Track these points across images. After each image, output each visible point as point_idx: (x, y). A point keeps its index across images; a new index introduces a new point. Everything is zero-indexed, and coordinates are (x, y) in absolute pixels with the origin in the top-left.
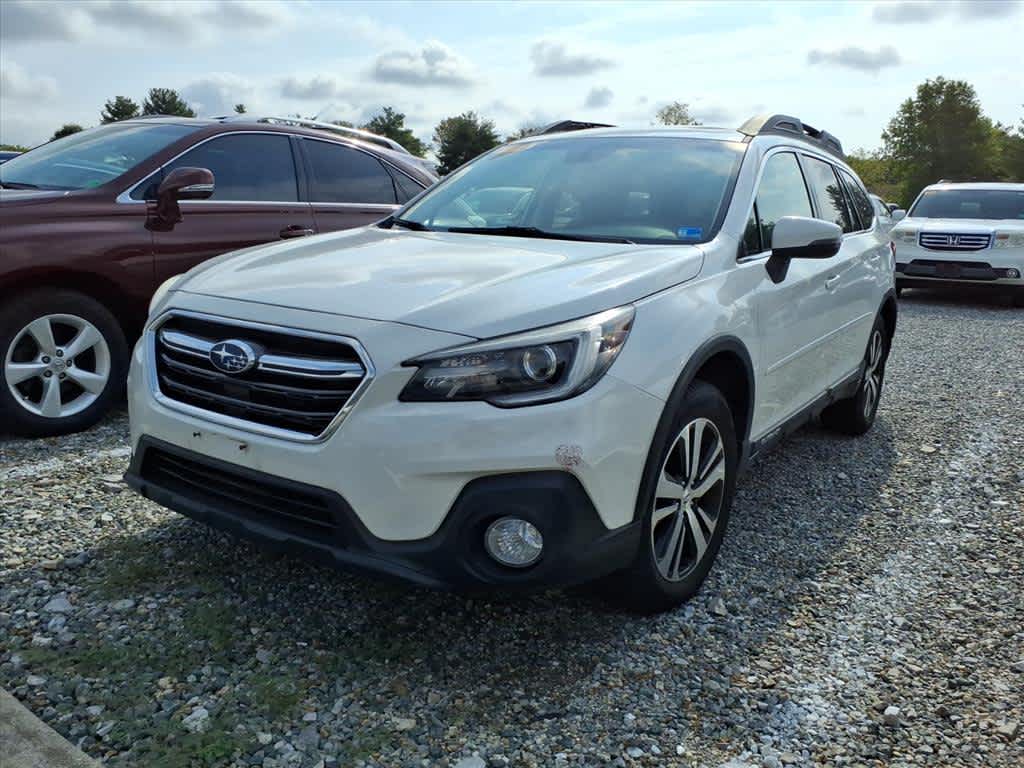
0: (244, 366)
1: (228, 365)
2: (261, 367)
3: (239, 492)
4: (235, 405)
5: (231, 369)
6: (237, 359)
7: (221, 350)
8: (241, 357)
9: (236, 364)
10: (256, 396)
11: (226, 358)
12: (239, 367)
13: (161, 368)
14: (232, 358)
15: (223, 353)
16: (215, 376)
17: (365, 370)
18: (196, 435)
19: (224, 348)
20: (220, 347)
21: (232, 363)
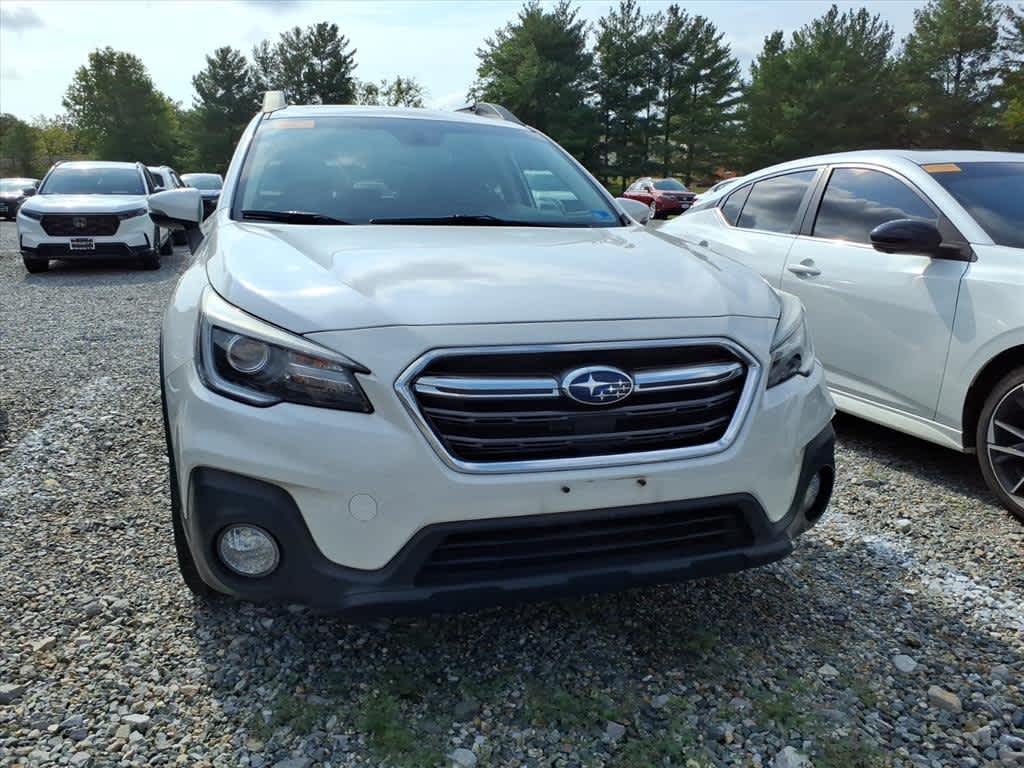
0: (627, 391)
1: (602, 395)
2: (637, 389)
5: (606, 399)
6: (614, 386)
7: (587, 380)
8: (620, 383)
9: (614, 392)
10: (623, 424)
11: (597, 390)
12: (618, 394)
13: (440, 427)
14: (608, 386)
15: (592, 384)
16: (564, 415)
17: (746, 366)
18: (566, 490)
19: (591, 377)
20: (584, 378)
21: (608, 392)
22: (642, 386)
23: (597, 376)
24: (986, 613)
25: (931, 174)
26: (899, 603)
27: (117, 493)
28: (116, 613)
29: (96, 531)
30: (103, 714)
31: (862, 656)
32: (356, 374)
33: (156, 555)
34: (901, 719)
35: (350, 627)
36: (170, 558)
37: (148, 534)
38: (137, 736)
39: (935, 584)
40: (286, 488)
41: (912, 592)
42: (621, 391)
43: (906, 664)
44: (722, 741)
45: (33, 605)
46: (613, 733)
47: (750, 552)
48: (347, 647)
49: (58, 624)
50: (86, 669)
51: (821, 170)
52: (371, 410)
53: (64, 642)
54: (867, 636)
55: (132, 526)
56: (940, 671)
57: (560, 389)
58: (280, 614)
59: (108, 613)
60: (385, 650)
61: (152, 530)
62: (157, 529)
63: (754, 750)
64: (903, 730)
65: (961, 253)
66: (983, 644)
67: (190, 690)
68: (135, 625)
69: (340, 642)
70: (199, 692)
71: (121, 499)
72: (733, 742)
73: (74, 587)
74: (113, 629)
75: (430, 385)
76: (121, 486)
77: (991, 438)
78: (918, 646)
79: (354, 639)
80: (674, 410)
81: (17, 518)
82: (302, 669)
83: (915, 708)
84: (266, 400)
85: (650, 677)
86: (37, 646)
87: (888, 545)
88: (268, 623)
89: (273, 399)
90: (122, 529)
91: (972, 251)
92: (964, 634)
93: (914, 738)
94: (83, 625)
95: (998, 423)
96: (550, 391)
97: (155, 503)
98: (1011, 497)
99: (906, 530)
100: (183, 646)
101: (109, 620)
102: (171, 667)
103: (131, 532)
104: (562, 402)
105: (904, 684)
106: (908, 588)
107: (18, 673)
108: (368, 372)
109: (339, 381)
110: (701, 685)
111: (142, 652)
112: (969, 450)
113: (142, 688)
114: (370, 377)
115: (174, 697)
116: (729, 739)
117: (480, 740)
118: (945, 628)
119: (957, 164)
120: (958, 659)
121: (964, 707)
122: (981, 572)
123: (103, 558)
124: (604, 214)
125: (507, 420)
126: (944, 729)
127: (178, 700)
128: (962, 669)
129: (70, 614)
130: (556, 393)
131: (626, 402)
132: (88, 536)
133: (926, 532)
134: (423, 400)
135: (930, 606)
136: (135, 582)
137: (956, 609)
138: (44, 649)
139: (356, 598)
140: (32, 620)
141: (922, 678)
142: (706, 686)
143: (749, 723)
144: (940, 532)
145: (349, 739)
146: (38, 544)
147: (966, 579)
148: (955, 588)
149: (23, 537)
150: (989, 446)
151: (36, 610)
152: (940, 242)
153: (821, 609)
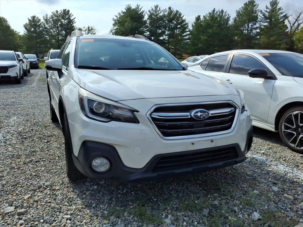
2: (210, 115)
3: (201, 158)
4: (197, 130)
5: (203, 118)
8: (206, 113)
9: (205, 116)
11: (201, 115)
13: (159, 127)
14: (203, 115)
15: (199, 114)
16: (192, 123)
17: (235, 108)
18: (193, 144)
19: (199, 112)
20: (197, 112)
21: (203, 116)
22: (211, 114)
23: (201, 112)
24: (291, 174)
25: (262, 56)
26: (268, 173)
27: (33, 151)
28: (47, 186)
29: (31, 163)
30: (56, 216)
31: (263, 187)
32: (134, 112)
33: (52, 169)
34: (279, 203)
35: (120, 187)
36: (57, 170)
37: (48, 163)
38: (69, 221)
39: (275, 167)
40: (114, 146)
41: (271, 170)
42: (207, 116)
43: (275, 189)
44: (235, 212)
45: (20, 185)
46: (206, 212)
47: (237, 160)
48: (121, 193)
49: (30, 191)
50: (44, 203)
51: (230, 54)
52: (139, 122)
53: (34, 196)
54: (263, 182)
55: (42, 161)
56: (284, 190)
57: (191, 116)
58: (98, 184)
59: (45, 187)
60: (133, 193)
61: (48, 162)
62: (50, 162)
63: (245, 214)
64: (280, 206)
65: (273, 78)
66: (293, 182)
67: (79, 208)
68: (54, 190)
69: (119, 191)
70: (82, 208)
71: (35, 153)
72: (238, 212)
73: (30, 180)
74: (48, 191)
75: (156, 115)
76: (34, 149)
77: (283, 128)
78: (277, 184)
79: (123, 190)
80: (219, 121)
81: (4, 160)
82: (111, 199)
83: (282, 200)
84: (107, 120)
85: (210, 196)
86: (26, 197)
87: (260, 158)
88: (95, 187)
89: (109, 120)
90: (39, 162)
91: (276, 77)
92: (287, 180)
93: (284, 208)
94: (38, 191)
95: (285, 124)
96: (188, 116)
97: (46, 154)
98: (289, 143)
99: (263, 153)
100: (71, 195)
101: (45, 189)
102: (71, 201)
103: (42, 163)
104: (191, 119)
105: (276, 194)
106: (269, 169)
107: (23, 206)
108: (138, 112)
109: (129, 114)
110: (224, 197)
111: (60, 197)
112: (277, 131)
113: (64, 208)
114: (139, 113)
115: (75, 210)
116: (237, 211)
117: (170, 216)
118: (282, 179)
119: (268, 53)
120: (288, 187)
121: (294, 199)
122: (286, 164)
123: (36, 171)
124: (179, 67)
125: (177, 125)
126: (291, 205)
127: (76, 210)
128: (290, 189)
129: (32, 188)
130: (189, 117)
131: (208, 119)
132: (29, 164)
133: (269, 154)
134: (154, 119)
135: (276, 173)
136: (49, 177)
137: (283, 174)
138: (28, 198)
139: (134, 177)
140: (21, 190)
141: (280, 192)
142: (225, 197)
143: (241, 207)
144: (272, 154)
145: (132, 218)
146: (14, 168)
147: (283, 166)
148: (281, 168)
149: (8, 166)
150: (283, 130)
151: (21, 187)
152: (267, 74)
153: (248, 175)
